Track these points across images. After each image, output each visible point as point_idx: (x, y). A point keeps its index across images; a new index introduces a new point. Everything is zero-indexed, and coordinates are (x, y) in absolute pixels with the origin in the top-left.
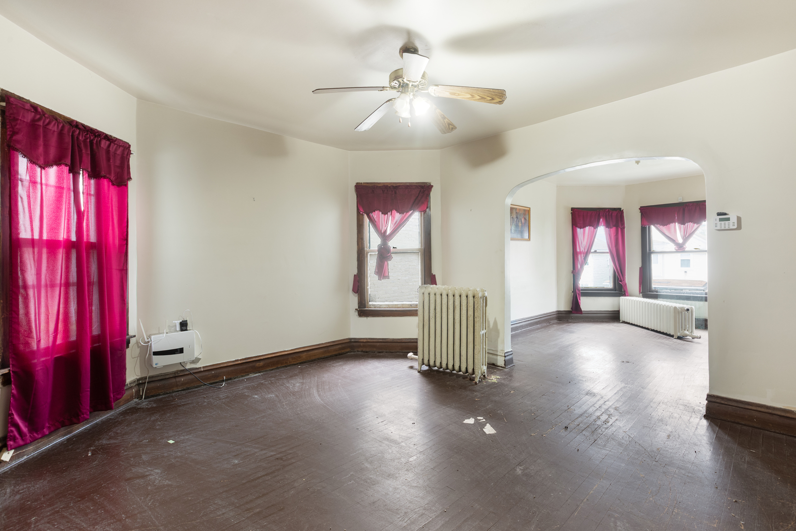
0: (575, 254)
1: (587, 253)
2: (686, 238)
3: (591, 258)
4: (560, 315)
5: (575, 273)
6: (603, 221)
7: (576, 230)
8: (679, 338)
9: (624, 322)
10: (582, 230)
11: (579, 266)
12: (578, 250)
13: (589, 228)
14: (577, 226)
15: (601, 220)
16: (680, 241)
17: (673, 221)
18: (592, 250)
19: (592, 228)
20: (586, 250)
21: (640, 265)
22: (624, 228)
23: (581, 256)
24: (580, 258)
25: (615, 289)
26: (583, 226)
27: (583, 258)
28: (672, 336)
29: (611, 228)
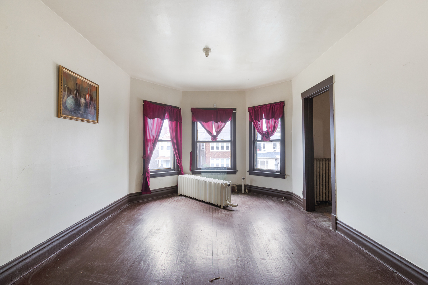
0: (146, 141)
1: (155, 141)
2: (218, 132)
3: (159, 145)
4: (131, 198)
5: (146, 158)
6: (167, 115)
7: (147, 120)
8: (225, 208)
9: (182, 195)
10: (152, 120)
11: (149, 152)
12: (148, 138)
13: (157, 120)
14: (147, 116)
15: (166, 114)
16: (215, 133)
17: (211, 120)
18: (159, 139)
19: (160, 119)
20: (154, 138)
21: (191, 151)
22: (181, 122)
23: (151, 143)
24: (150, 144)
25: (174, 169)
26: (152, 118)
27: (152, 144)
28: (220, 207)
29: (173, 121)
